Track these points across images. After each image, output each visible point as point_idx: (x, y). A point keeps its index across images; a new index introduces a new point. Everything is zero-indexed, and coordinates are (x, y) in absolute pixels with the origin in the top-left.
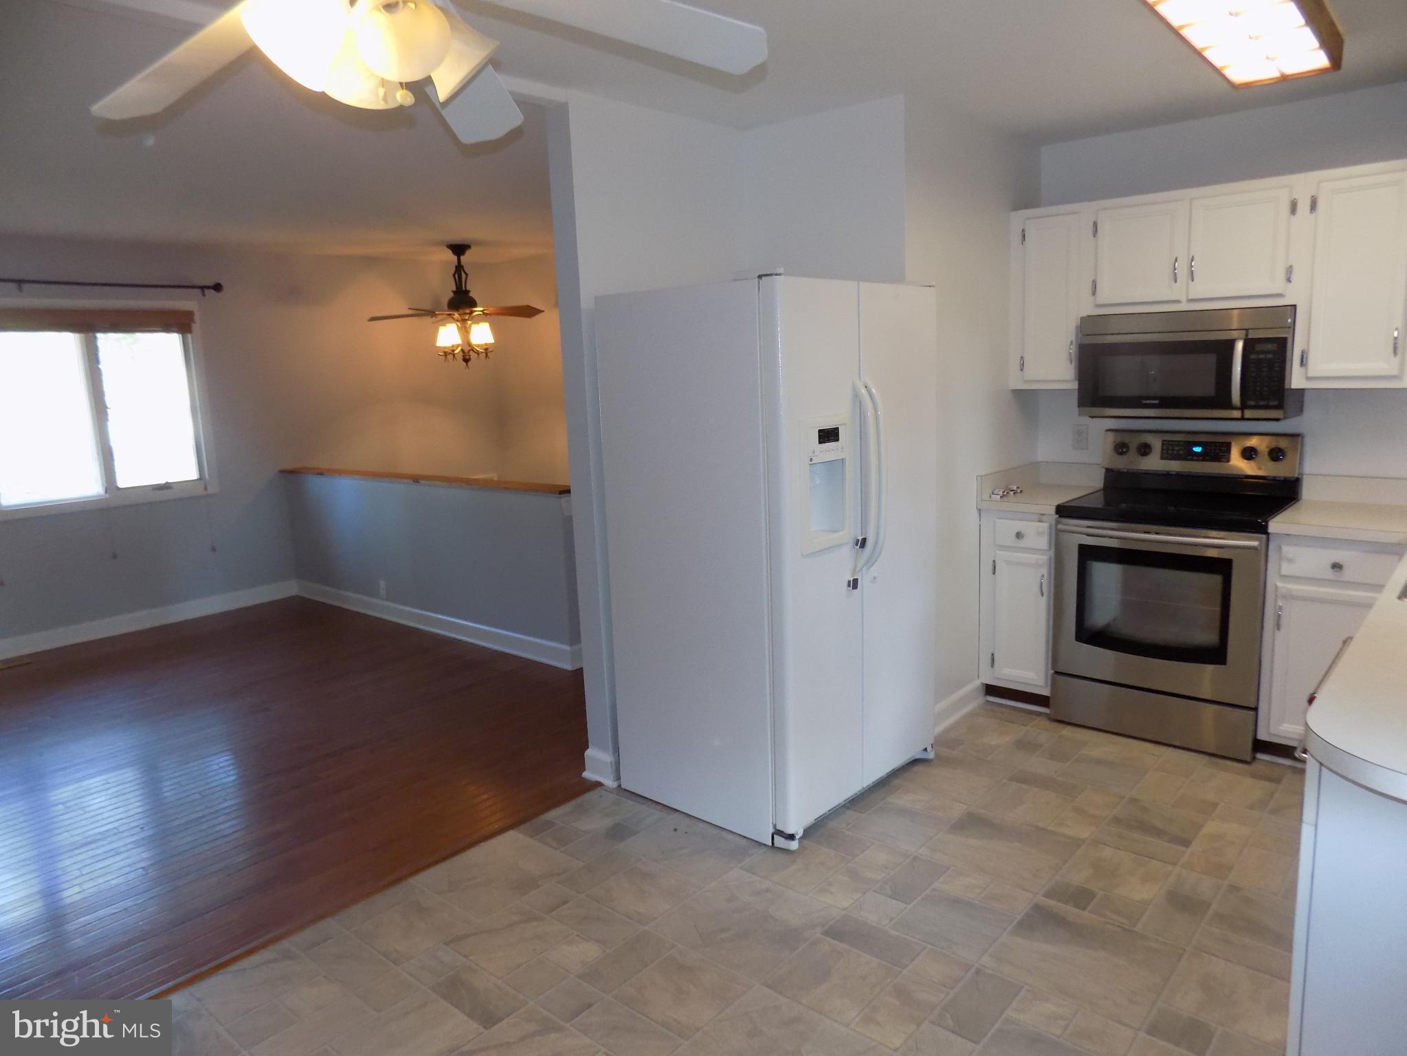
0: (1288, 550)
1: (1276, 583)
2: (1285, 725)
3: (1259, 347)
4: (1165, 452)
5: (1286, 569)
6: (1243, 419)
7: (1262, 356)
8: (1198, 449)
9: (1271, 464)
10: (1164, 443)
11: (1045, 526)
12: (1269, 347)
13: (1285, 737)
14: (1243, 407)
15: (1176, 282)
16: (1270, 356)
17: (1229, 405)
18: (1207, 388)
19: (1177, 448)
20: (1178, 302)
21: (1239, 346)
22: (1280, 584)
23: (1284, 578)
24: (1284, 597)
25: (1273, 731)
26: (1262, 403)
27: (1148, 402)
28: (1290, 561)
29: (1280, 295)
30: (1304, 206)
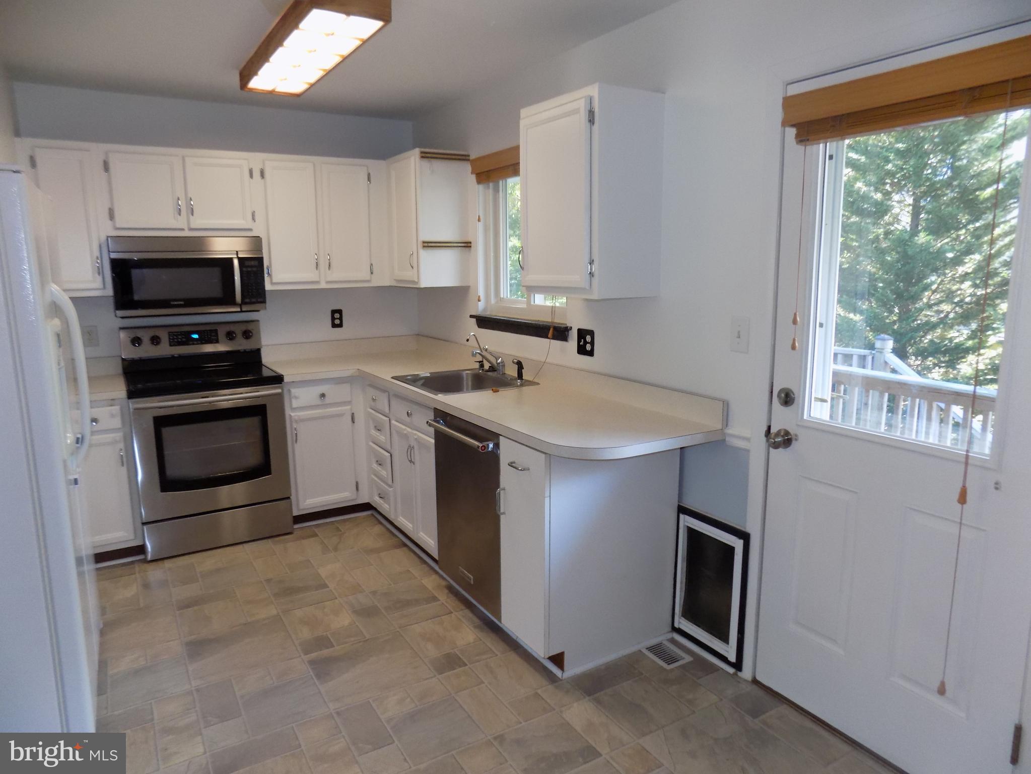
0: (295, 391)
1: (291, 414)
2: (308, 501)
3: (247, 263)
4: (171, 341)
5: (295, 404)
6: (241, 311)
7: (249, 269)
8: (195, 336)
9: (244, 341)
10: (170, 334)
11: (116, 409)
12: (253, 263)
13: (308, 509)
14: (243, 302)
15: (180, 215)
16: (254, 269)
17: (233, 302)
18: (216, 291)
19: (180, 337)
20: (183, 230)
21: (236, 262)
22: (292, 414)
23: (294, 409)
24: (296, 421)
25: (301, 507)
26: (254, 300)
27: (176, 303)
28: (296, 398)
29: (250, 230)
30: (257, 174)
